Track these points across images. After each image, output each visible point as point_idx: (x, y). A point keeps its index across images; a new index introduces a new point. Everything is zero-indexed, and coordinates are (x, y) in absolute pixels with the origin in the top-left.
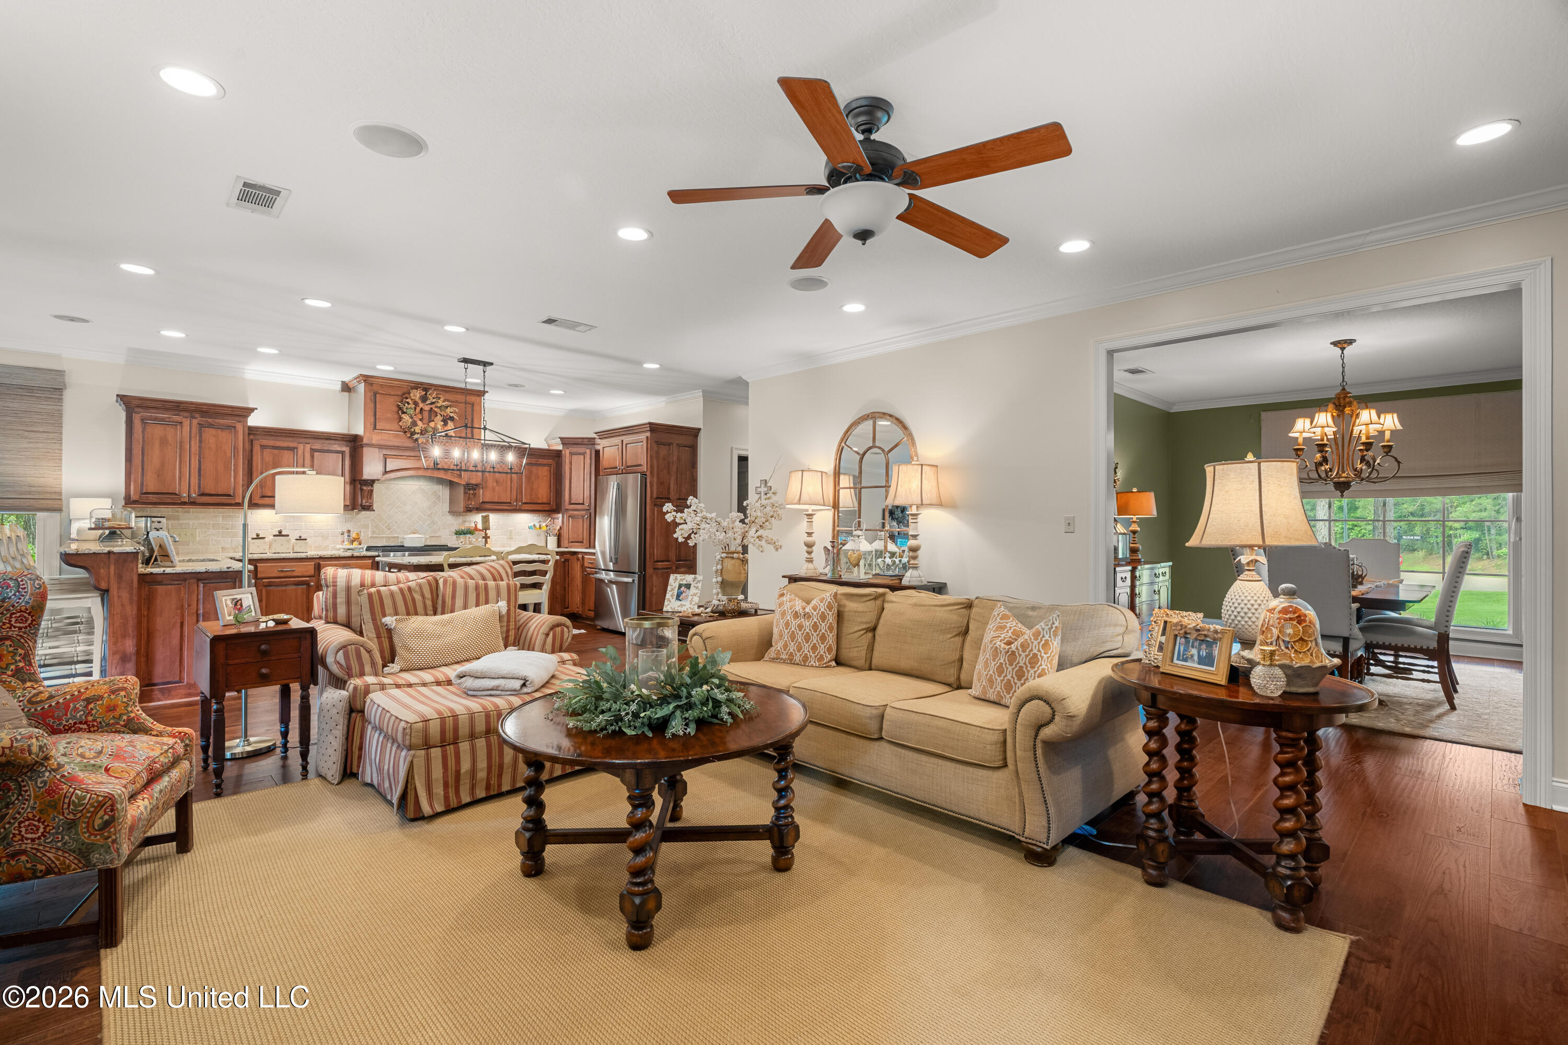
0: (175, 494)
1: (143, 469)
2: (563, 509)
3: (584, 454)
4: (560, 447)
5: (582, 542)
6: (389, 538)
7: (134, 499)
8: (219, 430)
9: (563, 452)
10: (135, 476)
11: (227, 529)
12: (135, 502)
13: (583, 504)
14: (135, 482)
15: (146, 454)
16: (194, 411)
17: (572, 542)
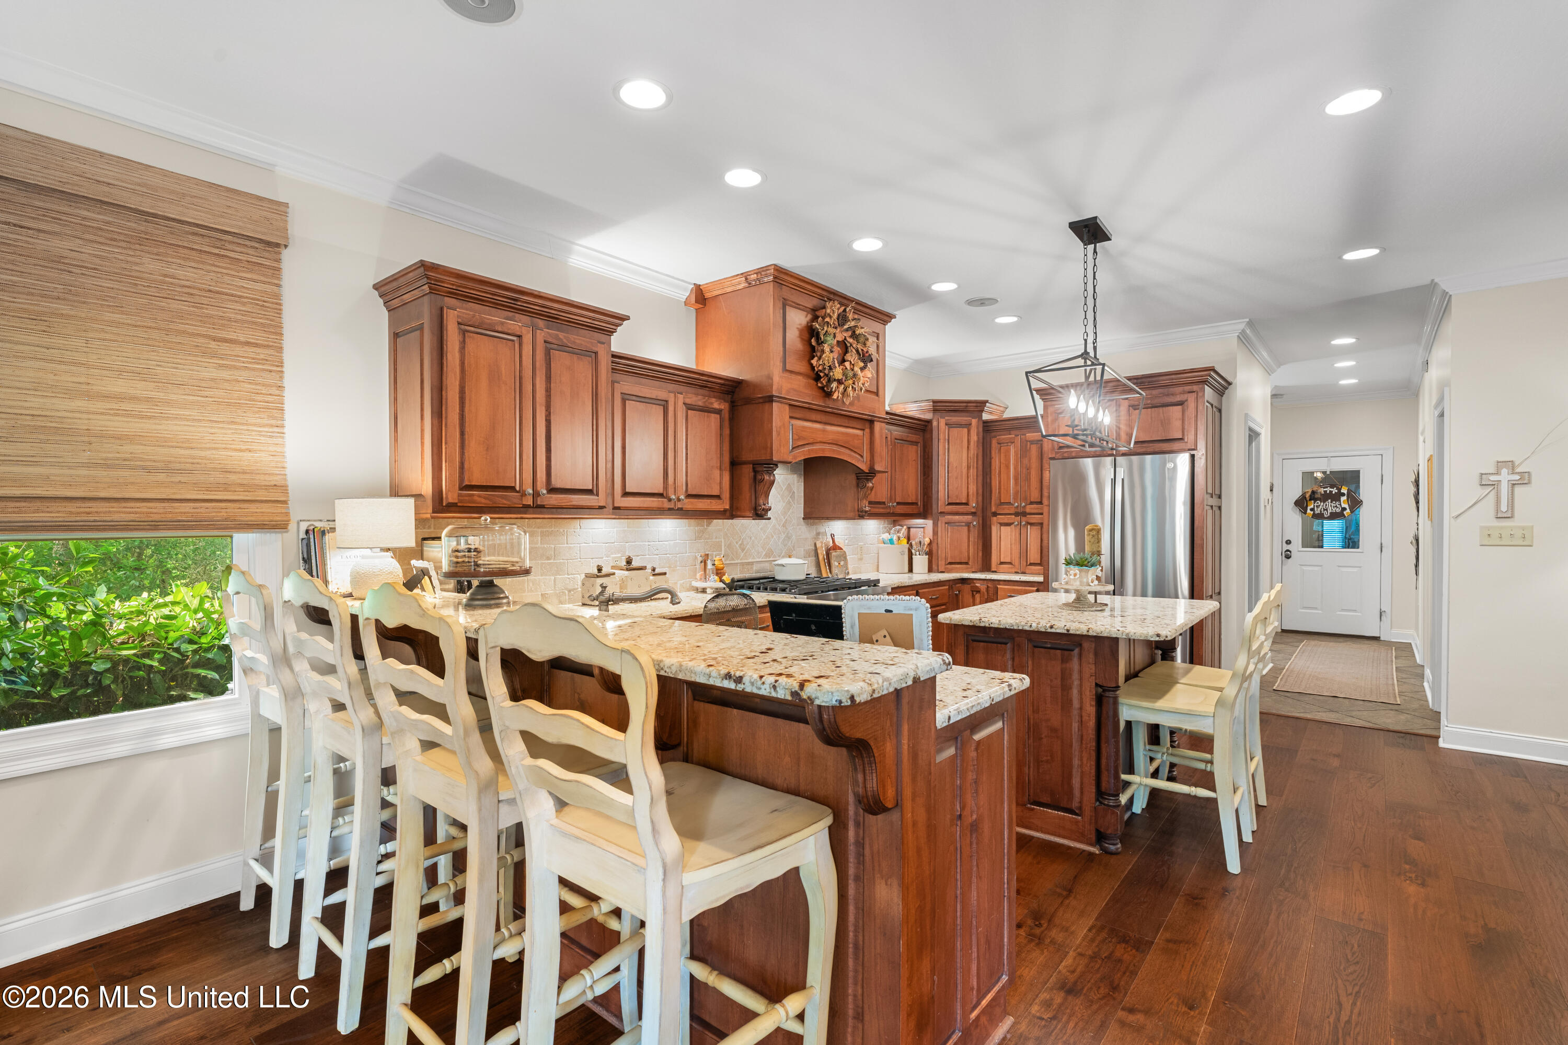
0: (512, 489)
1: (462, 433)
2: (935, 511)
3: (968, 426)
4: (928, 416)
5: (967, 563)
6: (742, 564)
7: (451, 500)
8: (575, 357)
9: (935, 423)
10: (451, 447)
11: (548, 558)
12: (452, 507)
13: (967, 504)
14: (450, 461)
15: (467, 401)
16: (539, 315)
17: (951, 563)
